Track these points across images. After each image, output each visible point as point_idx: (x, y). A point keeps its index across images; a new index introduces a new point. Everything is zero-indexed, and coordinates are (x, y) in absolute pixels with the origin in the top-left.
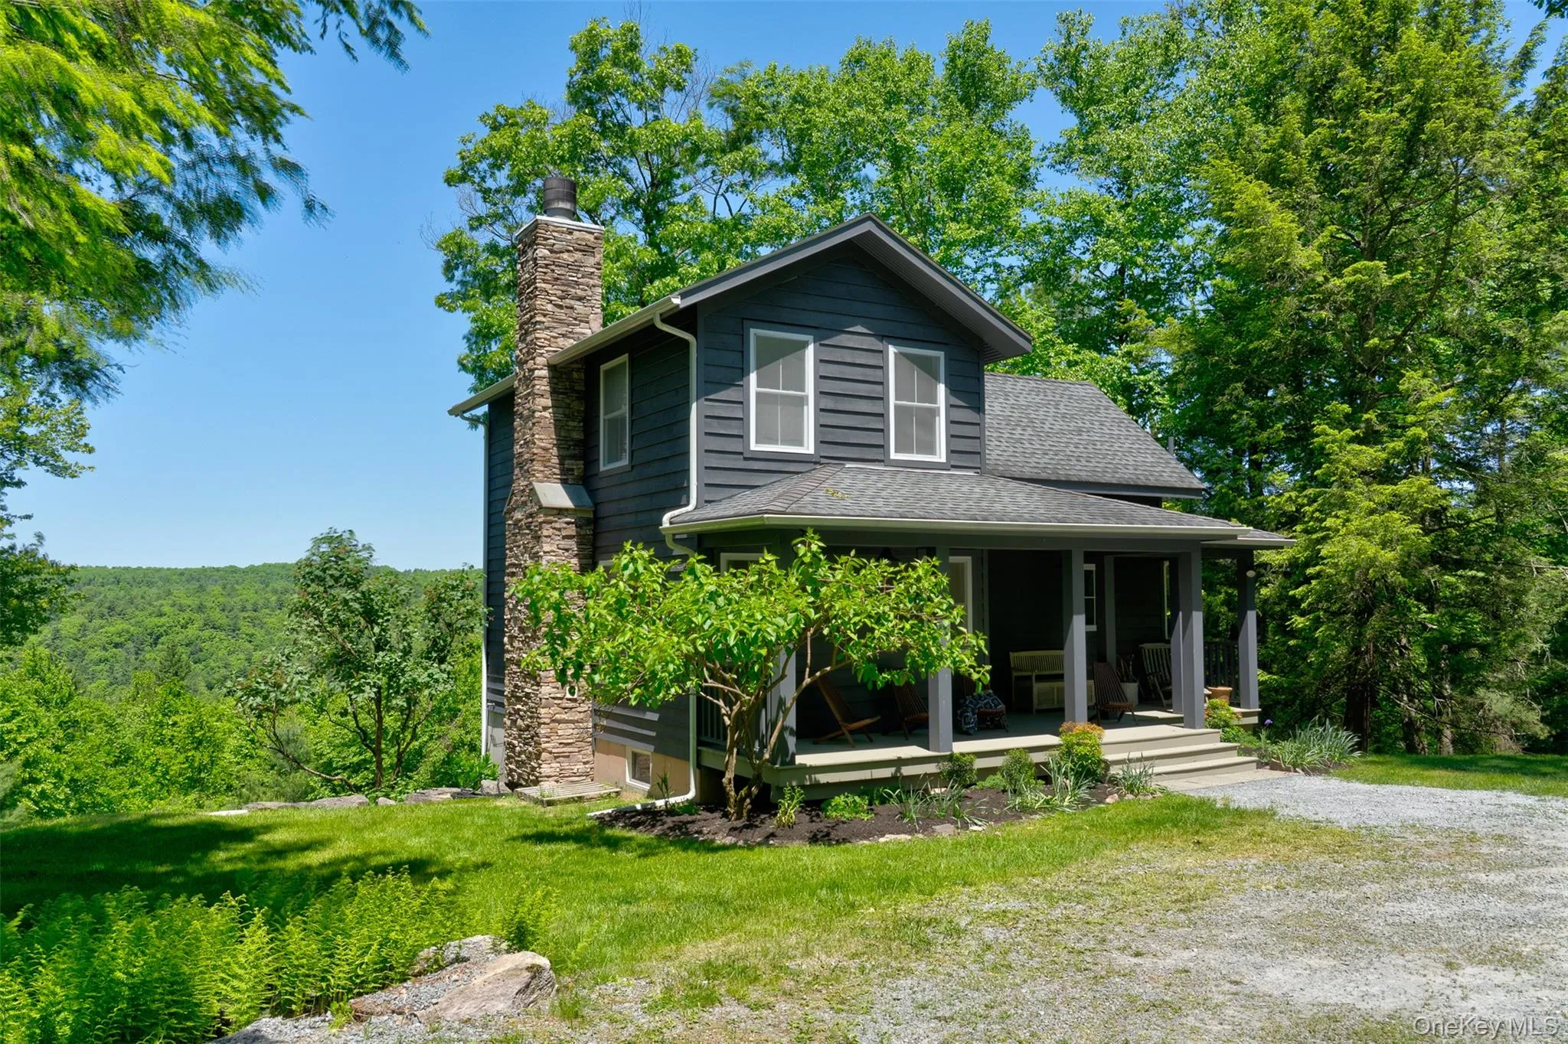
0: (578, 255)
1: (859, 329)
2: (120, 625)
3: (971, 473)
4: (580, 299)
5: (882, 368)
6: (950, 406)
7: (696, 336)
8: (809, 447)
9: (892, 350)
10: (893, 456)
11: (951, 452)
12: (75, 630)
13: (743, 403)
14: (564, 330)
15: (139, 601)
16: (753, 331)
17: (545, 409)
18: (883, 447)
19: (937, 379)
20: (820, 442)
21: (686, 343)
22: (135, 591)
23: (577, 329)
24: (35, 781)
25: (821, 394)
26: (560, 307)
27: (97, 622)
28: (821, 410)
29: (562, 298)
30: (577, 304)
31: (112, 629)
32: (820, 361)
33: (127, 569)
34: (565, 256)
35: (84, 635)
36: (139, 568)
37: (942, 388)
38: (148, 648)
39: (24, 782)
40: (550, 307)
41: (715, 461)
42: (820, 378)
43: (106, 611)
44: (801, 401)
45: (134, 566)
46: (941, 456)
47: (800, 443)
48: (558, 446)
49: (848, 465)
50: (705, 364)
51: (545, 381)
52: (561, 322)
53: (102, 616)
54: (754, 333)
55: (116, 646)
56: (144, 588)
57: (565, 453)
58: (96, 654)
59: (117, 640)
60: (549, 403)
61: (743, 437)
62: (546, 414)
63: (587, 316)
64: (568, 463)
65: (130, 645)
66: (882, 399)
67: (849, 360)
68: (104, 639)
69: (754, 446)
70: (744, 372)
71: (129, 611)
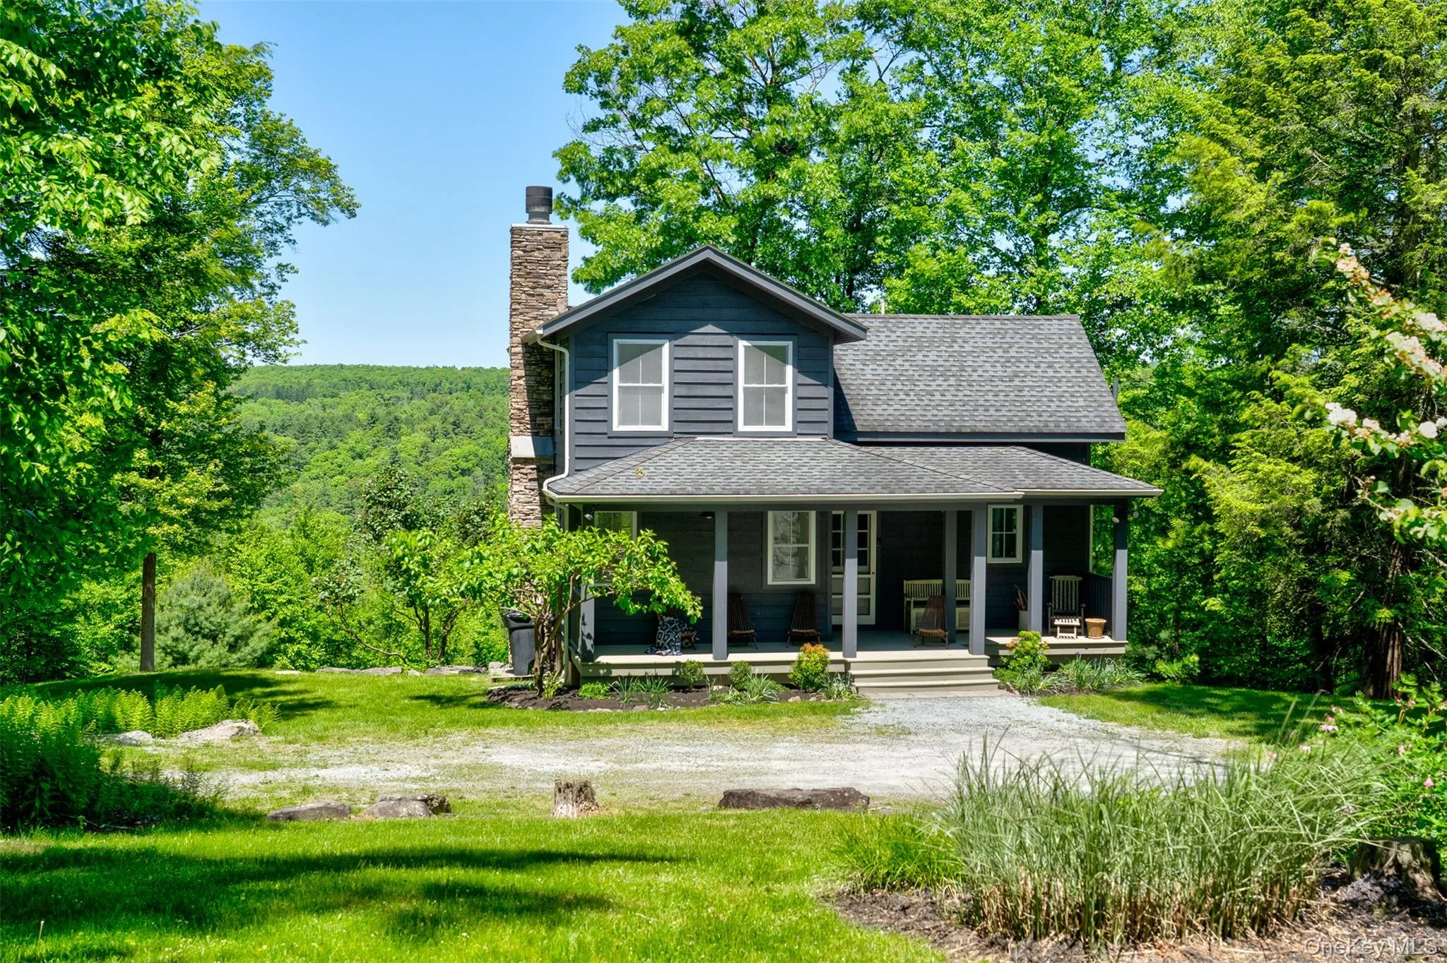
0: (547, 252)
1: (710, 328)
2: (467, 446)
3: (818, 439)
4: (549, 287)
5: (732, 359)
6: (797, 385)
7: (567, 348)
8: (664, 426)
9: (742, 344)
10: (741, 427)
11: (797, 422)
12: (416, 452)
13: (608, 396)
14: (535, 314)
15: (490, 414)
16: (615, 341)
17: (520, 378)
18: (732, 422)
19: (785, 362)
20: (674, 421)
21: (561, 353)
22: (488, 400)
23: (547, 312)
24: (291, 640)
25: (674, 384)
26: (533, 295)
27: (441, 441)
28: (674, 397)
29: (533, 288)
30: (547, 292)
31: (457, 451)
32: (674, 359)
33: (479, 370)
34: (536, 254)
35: (427, 459)
36: (493, 370)
37: (789, 369)
38: (499, 477)
39: (282, 641)
40: (523, 296)
41: (583, 440)
42: (674, 371)
43: (450, 428)
44: (660, 390)
45: (487, 367)
46: (788, 427)
47: (659, 423)
48: (530, 407)
49: (699, 438)
50: (575, 369)
51: (520, 356)
52: (533, 307)
53: (446, 434)
54: (616, 342)
55: (464, 472)
56: (499, 397)
57: (537, 411)
58: (439, 484)
59: (464, 465)
60: (522, 373)
61: (607, 421)
62: (521, 382)
63: (555, 300)
64: (539, 420)
65: (478, 472)
66: (732, 384)
67: (701, 355)
68: (450, 464)
69: (617, 427)
70: (607, 370)
71: (477, 428)
